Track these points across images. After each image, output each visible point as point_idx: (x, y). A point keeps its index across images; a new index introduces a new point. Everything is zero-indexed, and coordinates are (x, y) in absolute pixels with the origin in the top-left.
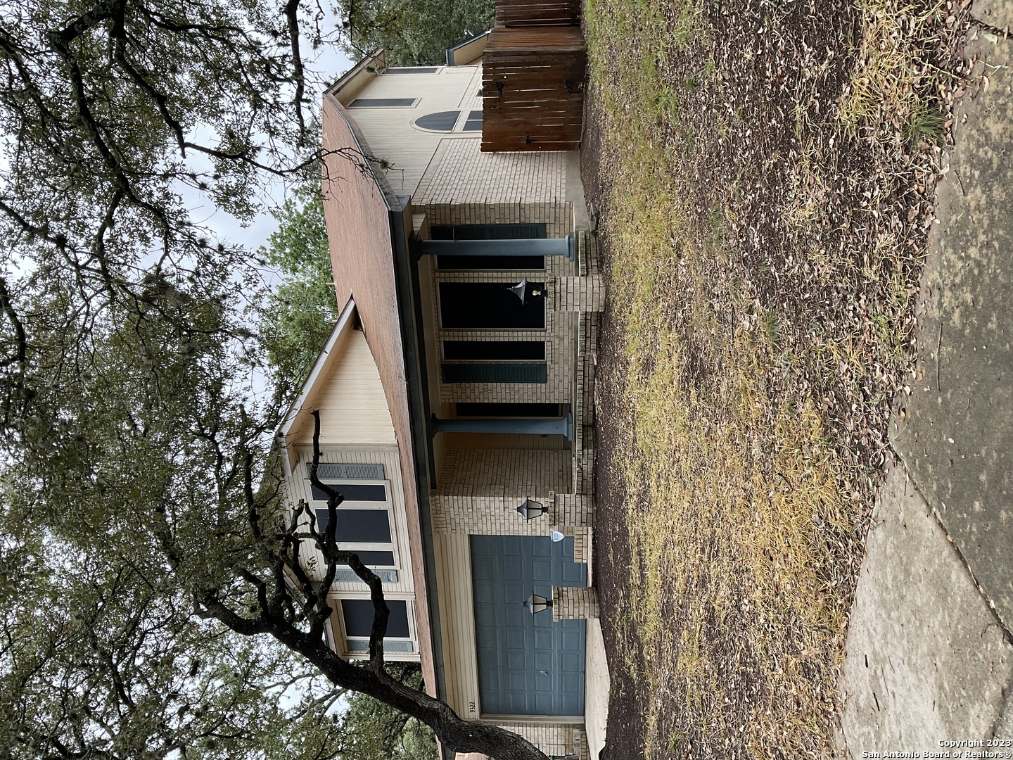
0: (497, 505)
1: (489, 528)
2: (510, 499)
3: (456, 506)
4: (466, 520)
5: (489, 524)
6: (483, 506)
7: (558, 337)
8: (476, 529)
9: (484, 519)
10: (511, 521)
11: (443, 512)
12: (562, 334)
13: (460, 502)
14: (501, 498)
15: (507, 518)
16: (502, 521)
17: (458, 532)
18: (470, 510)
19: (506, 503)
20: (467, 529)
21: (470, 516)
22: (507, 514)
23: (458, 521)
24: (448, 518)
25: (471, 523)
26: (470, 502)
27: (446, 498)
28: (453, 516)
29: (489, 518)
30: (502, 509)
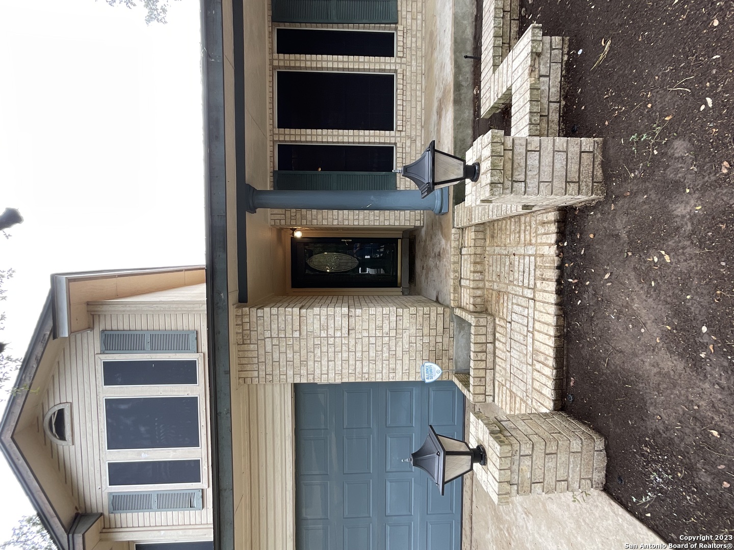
0: (338, 324)
1: (325, 369)
2: (358, 311)
3: (274, 326)
4: (290, 356)
5: (324, 362)
6: (317, 326)
8: (304, 372)
9: (318, 351)
10: (359, 354)
11: (253, 341)
13: (281, 318)
14: (345, 310)
15: (352, 348)
16: (345, 355)
17: (276, 379)
18: (297, 334)
19: (352, 320)
20: (290, 373)
21: (296, 348)
22: (352, 342)
23: (276, 359)
24: (262, 352)
25: (297, 362)
26: (296, 318)
27: (260, 312)
28: (269, 348)
29: (324, 349)
30: (345, 331)
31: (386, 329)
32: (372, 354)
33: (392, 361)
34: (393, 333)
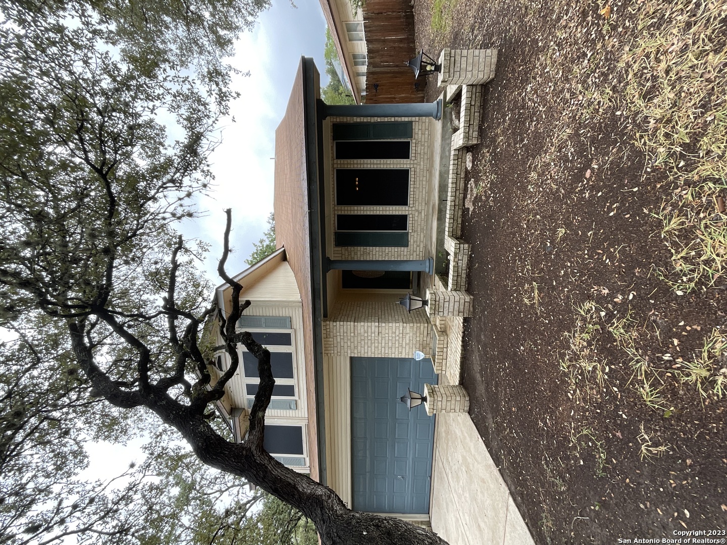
0: (373, 330)
1: (366, 351)
2: (383, 325)
3: (342, 331)
4: (349, 344)
5: (366, 347)
6: (362, 331)
7: (418, 211)
8: (356, 351)
9: (363, 342)
10: (383, 345)
11: (332, 336)
12: (420, 208)
13: (345, 327)
14: (377, 324)
15: (380, 342)
16: (376, 345)
17: (342, 354)
18: (352, 335)
19: (380, 328)
20: (349, 352)
21: (352, 340)
22: (380, 338)
23: (342, 345)
24: (335, 342)
25: (352, 346)
26: (352, 327)
27: (335, 324)
28: (339, 340)
29: (366, 341)
30: (377, 334)
31: (397, 334)
32: (390, 345)
33: (400, 348)
34: (401, 335)
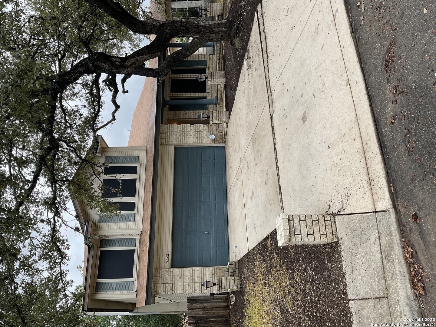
0: (187, 128)
1: (183, 140)
2: (193, 125)
3: (170, 129)
4: (174, 137)
5: (183, 138)
6: (182, 129)
7: (211, 94)
8: (178, 141)
9: (182, 135)
10: (193, 136)
11: (165, 132)
13: (172, 127)
14: (189, 125)
15: (191, 135)
16: (189, 136)
17: (170, 143)
18: (176, 131)
19: (191, 127)
20: (174, 141)
21: (176, 135)
22: (191, 133)
23: (170, 138)
24: (167, 135)
25: (176, 138)
26: (176, 127)
27: (167, 126)
28: (168, 135)
29: (184, 135)
30: (189, 130)
31: (200, 129)
32: (197, 136)
33: (202, 138)
34: (202, 130)
